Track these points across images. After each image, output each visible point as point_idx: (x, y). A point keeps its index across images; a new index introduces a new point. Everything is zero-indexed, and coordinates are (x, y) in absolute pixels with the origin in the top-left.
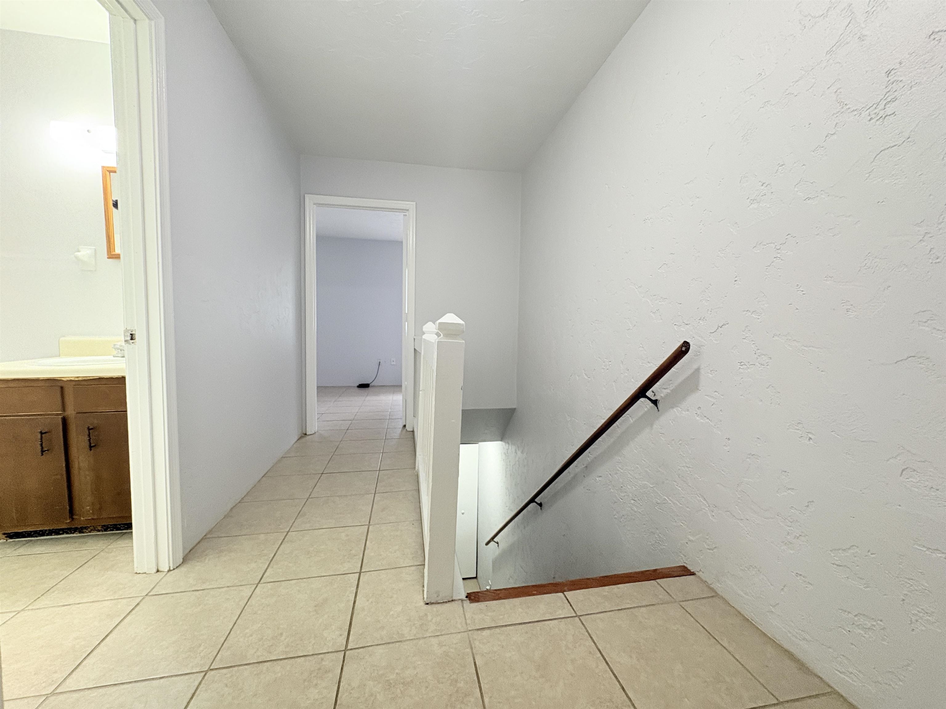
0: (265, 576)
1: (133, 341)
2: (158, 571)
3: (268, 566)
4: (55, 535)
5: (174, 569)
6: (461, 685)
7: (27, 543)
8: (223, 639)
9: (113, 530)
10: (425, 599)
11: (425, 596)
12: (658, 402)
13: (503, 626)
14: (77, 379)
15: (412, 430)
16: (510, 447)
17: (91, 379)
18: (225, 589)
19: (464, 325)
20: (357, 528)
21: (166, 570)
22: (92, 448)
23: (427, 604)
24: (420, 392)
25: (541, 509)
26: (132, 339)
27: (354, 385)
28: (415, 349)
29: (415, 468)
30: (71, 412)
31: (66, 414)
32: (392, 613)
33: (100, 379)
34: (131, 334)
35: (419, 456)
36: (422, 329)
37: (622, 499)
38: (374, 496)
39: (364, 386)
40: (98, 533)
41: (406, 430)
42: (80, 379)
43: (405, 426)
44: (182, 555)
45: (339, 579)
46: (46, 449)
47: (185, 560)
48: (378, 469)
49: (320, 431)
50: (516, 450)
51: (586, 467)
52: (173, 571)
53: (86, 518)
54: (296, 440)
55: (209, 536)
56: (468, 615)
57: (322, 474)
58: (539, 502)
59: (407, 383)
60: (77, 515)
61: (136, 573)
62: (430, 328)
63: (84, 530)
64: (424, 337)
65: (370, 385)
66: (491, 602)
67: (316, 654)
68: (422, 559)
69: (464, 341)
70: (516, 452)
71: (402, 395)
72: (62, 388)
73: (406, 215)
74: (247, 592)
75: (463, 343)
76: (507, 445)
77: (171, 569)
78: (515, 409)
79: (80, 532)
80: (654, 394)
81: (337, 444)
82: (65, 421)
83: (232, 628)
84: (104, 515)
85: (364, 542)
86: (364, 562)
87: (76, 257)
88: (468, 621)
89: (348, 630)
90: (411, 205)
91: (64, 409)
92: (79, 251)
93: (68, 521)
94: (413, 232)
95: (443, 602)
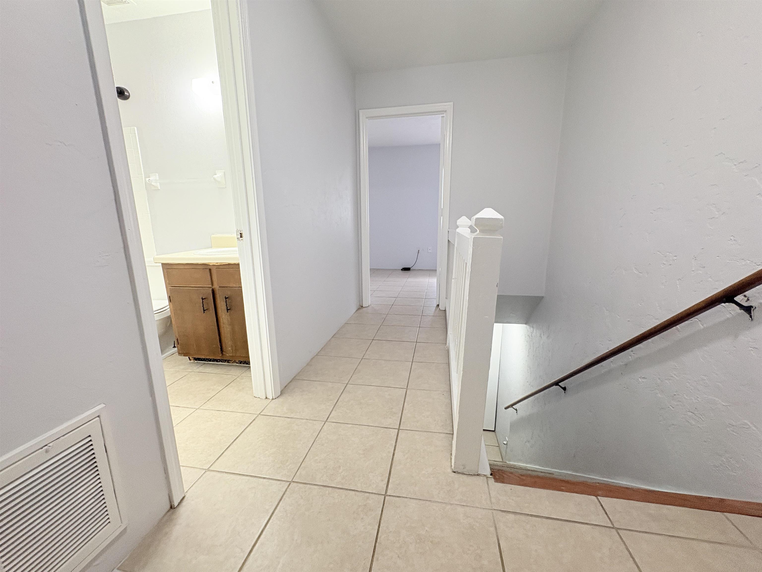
0: (330, 417)
1: (242, 238)
2: (266, 398)
3: (333, 409)
4: (216, 362)
5: (275, 398)
6: (485, 562)
7: (204, 364)
8: (301, 460)
9: (244, 364)
10: (453, 467)
11: (453, 464)
12: (752, 309)
13: (528, 515)
14: (217, 264)
15: (444, 310)
16: (535, 331)
17: (224, 265)
18: (304, 420)
19: (503, 220)
20: (398, 390)
21: (271, 399)
22: (228, 311)
23: (455, 472)
24: (453, 280)
25: (565, 392)
26: (241, 237)
27: (399, 269)
28: (448, 240)
29: (446, 344)
30: (216, 286)
31: (214, 287)
32: (424, 472)
33: (229, 264)
34: (240, 233)
35: (450, 335)
36: (456, 222)
37: (673, 408)
38: (412, 364)
39: (406, 269)
40: (237, 364)
41: (439, 309)
42: (219, 264)
43: (438, 305)
44: (280, 389)
45: (382, 431)
46: (206, 309)
47: (282, 393)
48: (416, 341)
49: (372, 305)
50: (541, 335)
51: (626, 365)
52: (275, 400)
53: (229, 355)
54: (355, 311)
55: (297, 378)
56: (493, 494)
57: (373, 340)
58: (563, 386)
59: (441, 268)
60: (224, 352)
61: (255, 397)
62: (463, 221)
63: (230, 362)
64: (458, 230)
65: (411, 269)
66: (516, 486)
67: (363, 492)
68: (450, 428)
69: (502, 237)
70: (540, 336)
71: (437, 278)
72: (210, 270)
73: (444, 116)
74: (318, 426)
75: (501, 238)
76: (532, 329)
77: (274, 398)
78: (543, 297)
79: (228, 362)
80: (746, 298)
81: (384, 316)
82: (213, 292)
83: (308, 453)
84: (238, 354)
85: (403, 403)
86: (402, 420)
87: (214, 179)
88: (493, 500)
89: (388, 478)
90: (449, 106)
91: (212, 284)
92: (216, 174)
93: (221, 355)
94: (450, 132)
95: (469, 474)
